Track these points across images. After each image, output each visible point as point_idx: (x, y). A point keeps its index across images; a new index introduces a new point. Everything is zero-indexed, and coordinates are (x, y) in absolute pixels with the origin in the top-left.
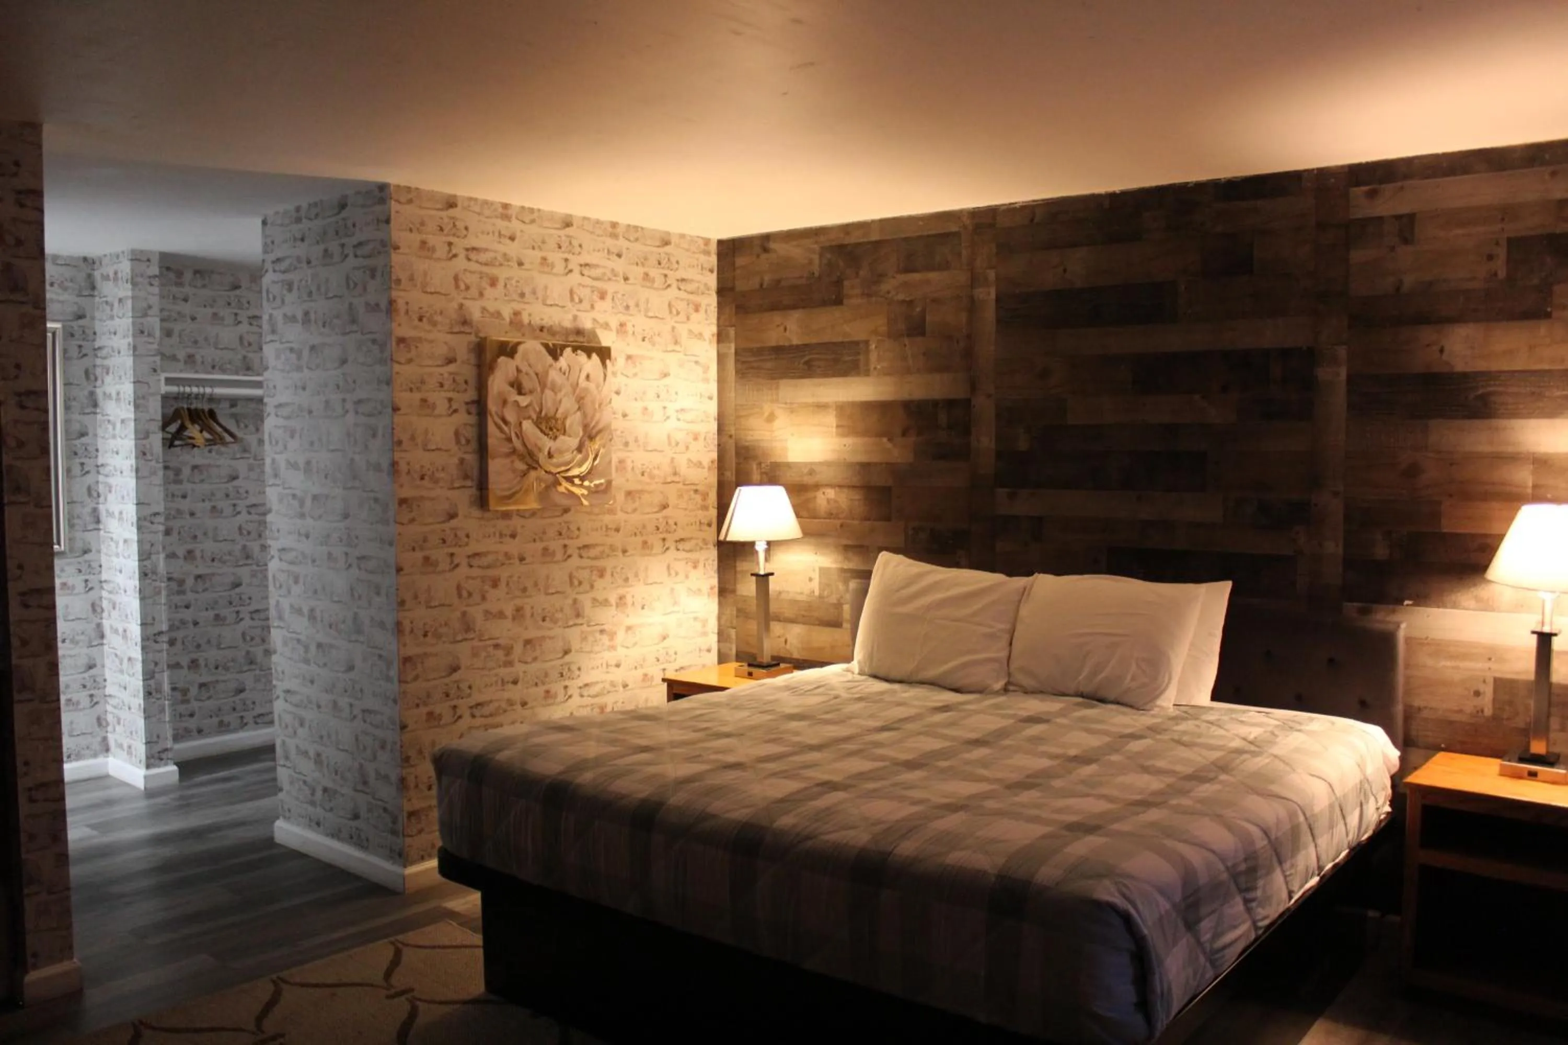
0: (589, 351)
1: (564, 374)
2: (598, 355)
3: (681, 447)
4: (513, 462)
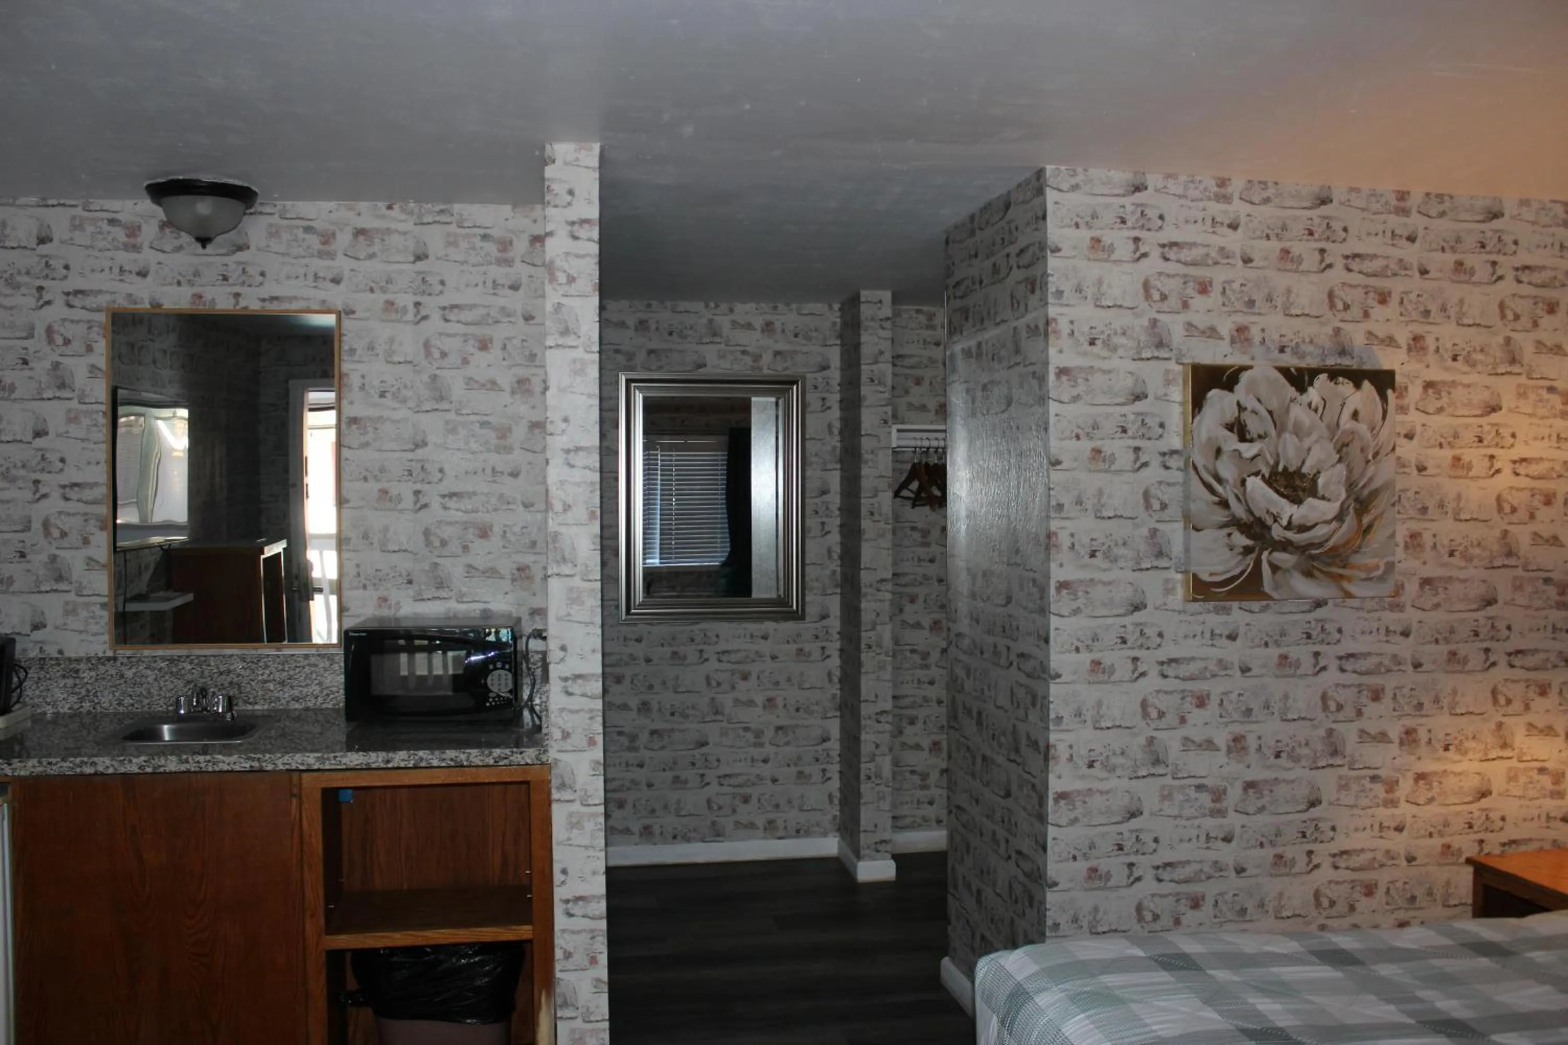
0: (1356, 377)
1: (1316, 410)
2: (1372, 383)
3: (1522, 514)
4: (1229, 535)
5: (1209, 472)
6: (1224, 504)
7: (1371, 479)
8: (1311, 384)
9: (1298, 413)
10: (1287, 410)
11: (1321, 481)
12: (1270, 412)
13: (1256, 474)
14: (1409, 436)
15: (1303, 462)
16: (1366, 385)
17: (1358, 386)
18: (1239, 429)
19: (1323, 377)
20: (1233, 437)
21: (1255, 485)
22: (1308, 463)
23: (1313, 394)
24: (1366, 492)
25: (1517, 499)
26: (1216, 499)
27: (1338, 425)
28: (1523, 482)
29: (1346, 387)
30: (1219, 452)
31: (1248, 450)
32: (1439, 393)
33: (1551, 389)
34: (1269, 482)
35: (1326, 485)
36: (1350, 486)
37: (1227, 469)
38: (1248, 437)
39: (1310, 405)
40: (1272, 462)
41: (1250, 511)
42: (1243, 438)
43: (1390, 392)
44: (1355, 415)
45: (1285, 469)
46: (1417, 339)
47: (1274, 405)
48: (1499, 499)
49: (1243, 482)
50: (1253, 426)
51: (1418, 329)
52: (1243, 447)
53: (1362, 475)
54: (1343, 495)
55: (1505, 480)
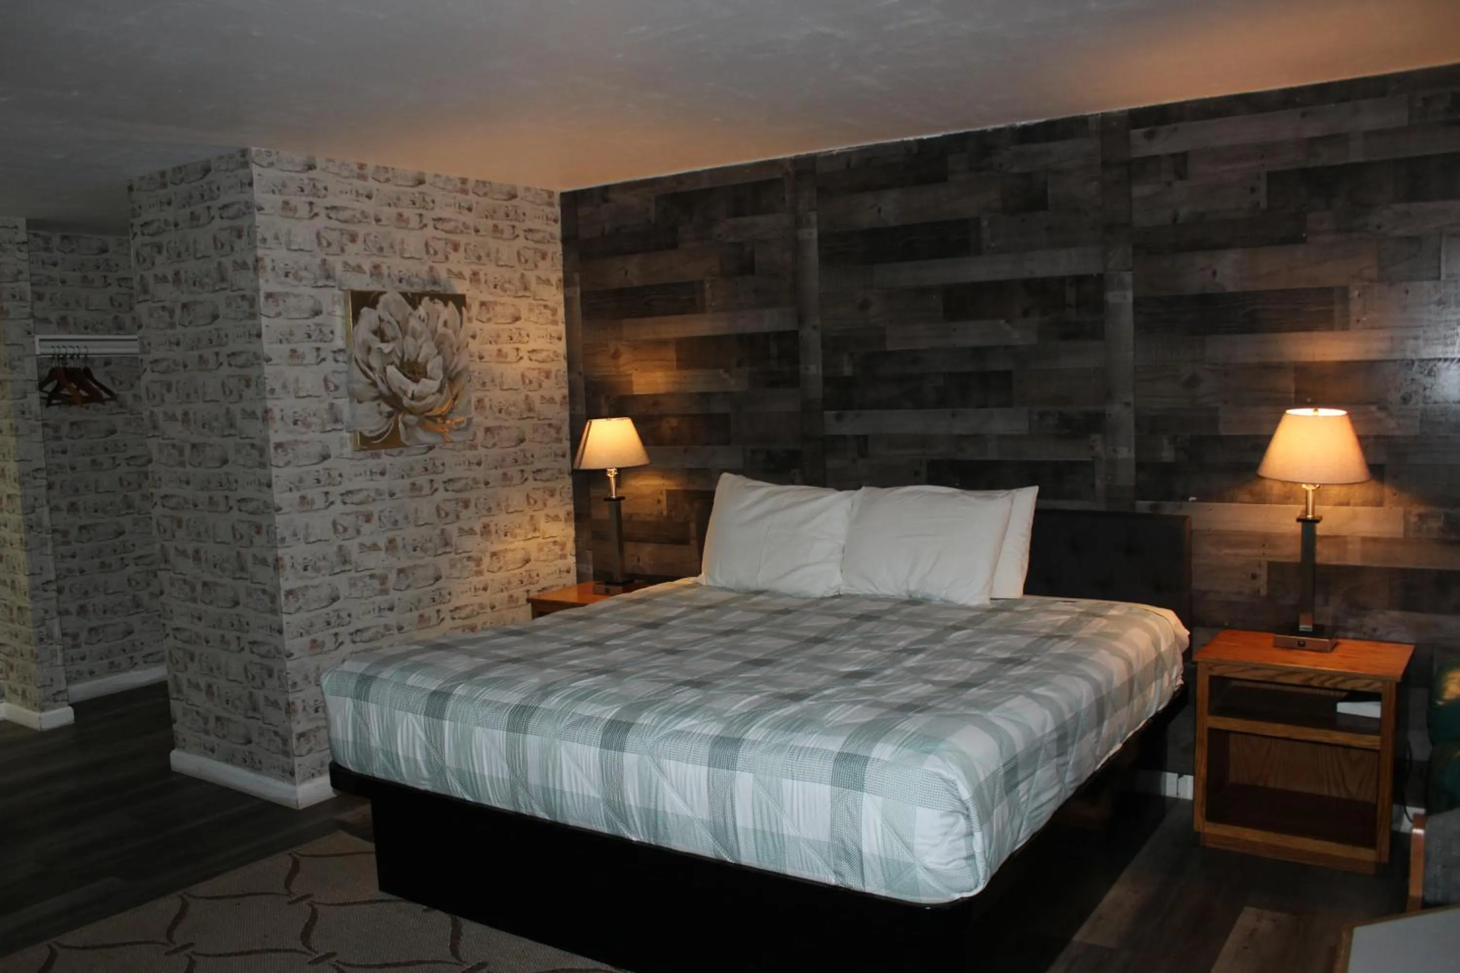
0: (445, 299)
1: (424, 321)
2: (454, 303)
3: (535, 385)
4: (379, 405)
5: (363, 362)
6: (374, 384)
7: (456, 366)
8: (420, 303)
9: (413, 323)
10: (407, 321)
11: (429, 367)
12: (398, 323)
13: (392, 364)
14: (474, 337)
15: (418, 355)
16: (451, 304)
17: (446, 305)
18: (380, 333)
19: (426, 299)
20: (378, 339)
21: (392, 370)
22: (421, 356)
23: (422, 311)
24: (454, 373)
25: (533, 375)
26: (369, 381)
27: (436, 330)
28: (535, 365)
29: (439, 305)
30: (369, 350)
31: (387, 348)
32: (488, 309)
33: (546, 307)
34: (400, 368)
35: (432, 369)
36: (445, 369)
37: (375, 362)
38: (386, 339)
39: (420, 317)
40: (400, 355)
41: (389, 388)
42: (383, 340)
43: (463, 309)
44: (445, 324)
45: (408, 360)
46: (475, 274)
47: (400, 317)
48: (523, 376)
49: (385, 370)
50: (389, 332)
51: (475, 268)
52: (383, 346)
53: (451, 362)
54: (441, 376)
55: (525, 363)
